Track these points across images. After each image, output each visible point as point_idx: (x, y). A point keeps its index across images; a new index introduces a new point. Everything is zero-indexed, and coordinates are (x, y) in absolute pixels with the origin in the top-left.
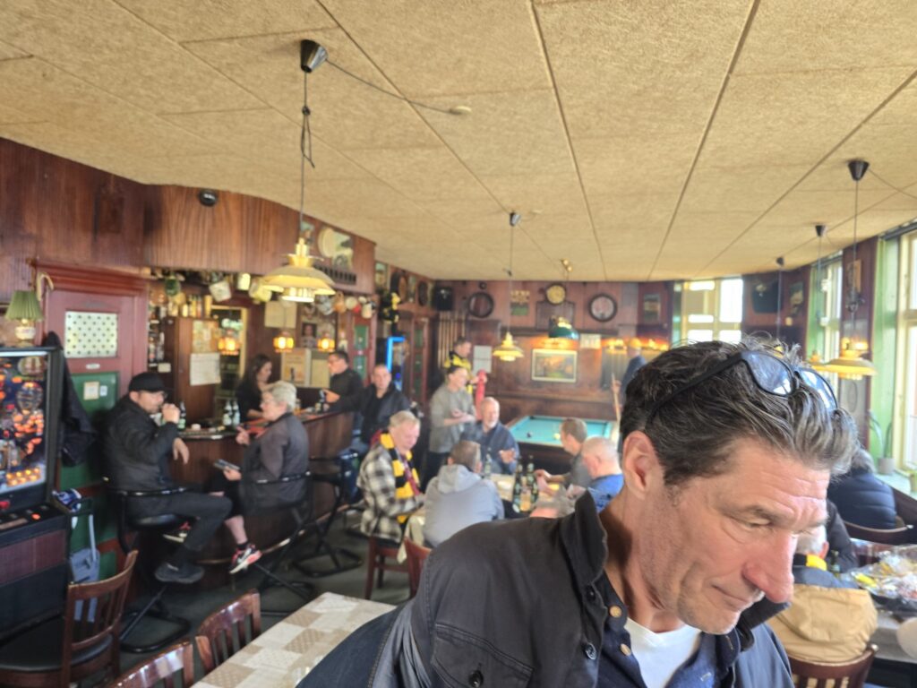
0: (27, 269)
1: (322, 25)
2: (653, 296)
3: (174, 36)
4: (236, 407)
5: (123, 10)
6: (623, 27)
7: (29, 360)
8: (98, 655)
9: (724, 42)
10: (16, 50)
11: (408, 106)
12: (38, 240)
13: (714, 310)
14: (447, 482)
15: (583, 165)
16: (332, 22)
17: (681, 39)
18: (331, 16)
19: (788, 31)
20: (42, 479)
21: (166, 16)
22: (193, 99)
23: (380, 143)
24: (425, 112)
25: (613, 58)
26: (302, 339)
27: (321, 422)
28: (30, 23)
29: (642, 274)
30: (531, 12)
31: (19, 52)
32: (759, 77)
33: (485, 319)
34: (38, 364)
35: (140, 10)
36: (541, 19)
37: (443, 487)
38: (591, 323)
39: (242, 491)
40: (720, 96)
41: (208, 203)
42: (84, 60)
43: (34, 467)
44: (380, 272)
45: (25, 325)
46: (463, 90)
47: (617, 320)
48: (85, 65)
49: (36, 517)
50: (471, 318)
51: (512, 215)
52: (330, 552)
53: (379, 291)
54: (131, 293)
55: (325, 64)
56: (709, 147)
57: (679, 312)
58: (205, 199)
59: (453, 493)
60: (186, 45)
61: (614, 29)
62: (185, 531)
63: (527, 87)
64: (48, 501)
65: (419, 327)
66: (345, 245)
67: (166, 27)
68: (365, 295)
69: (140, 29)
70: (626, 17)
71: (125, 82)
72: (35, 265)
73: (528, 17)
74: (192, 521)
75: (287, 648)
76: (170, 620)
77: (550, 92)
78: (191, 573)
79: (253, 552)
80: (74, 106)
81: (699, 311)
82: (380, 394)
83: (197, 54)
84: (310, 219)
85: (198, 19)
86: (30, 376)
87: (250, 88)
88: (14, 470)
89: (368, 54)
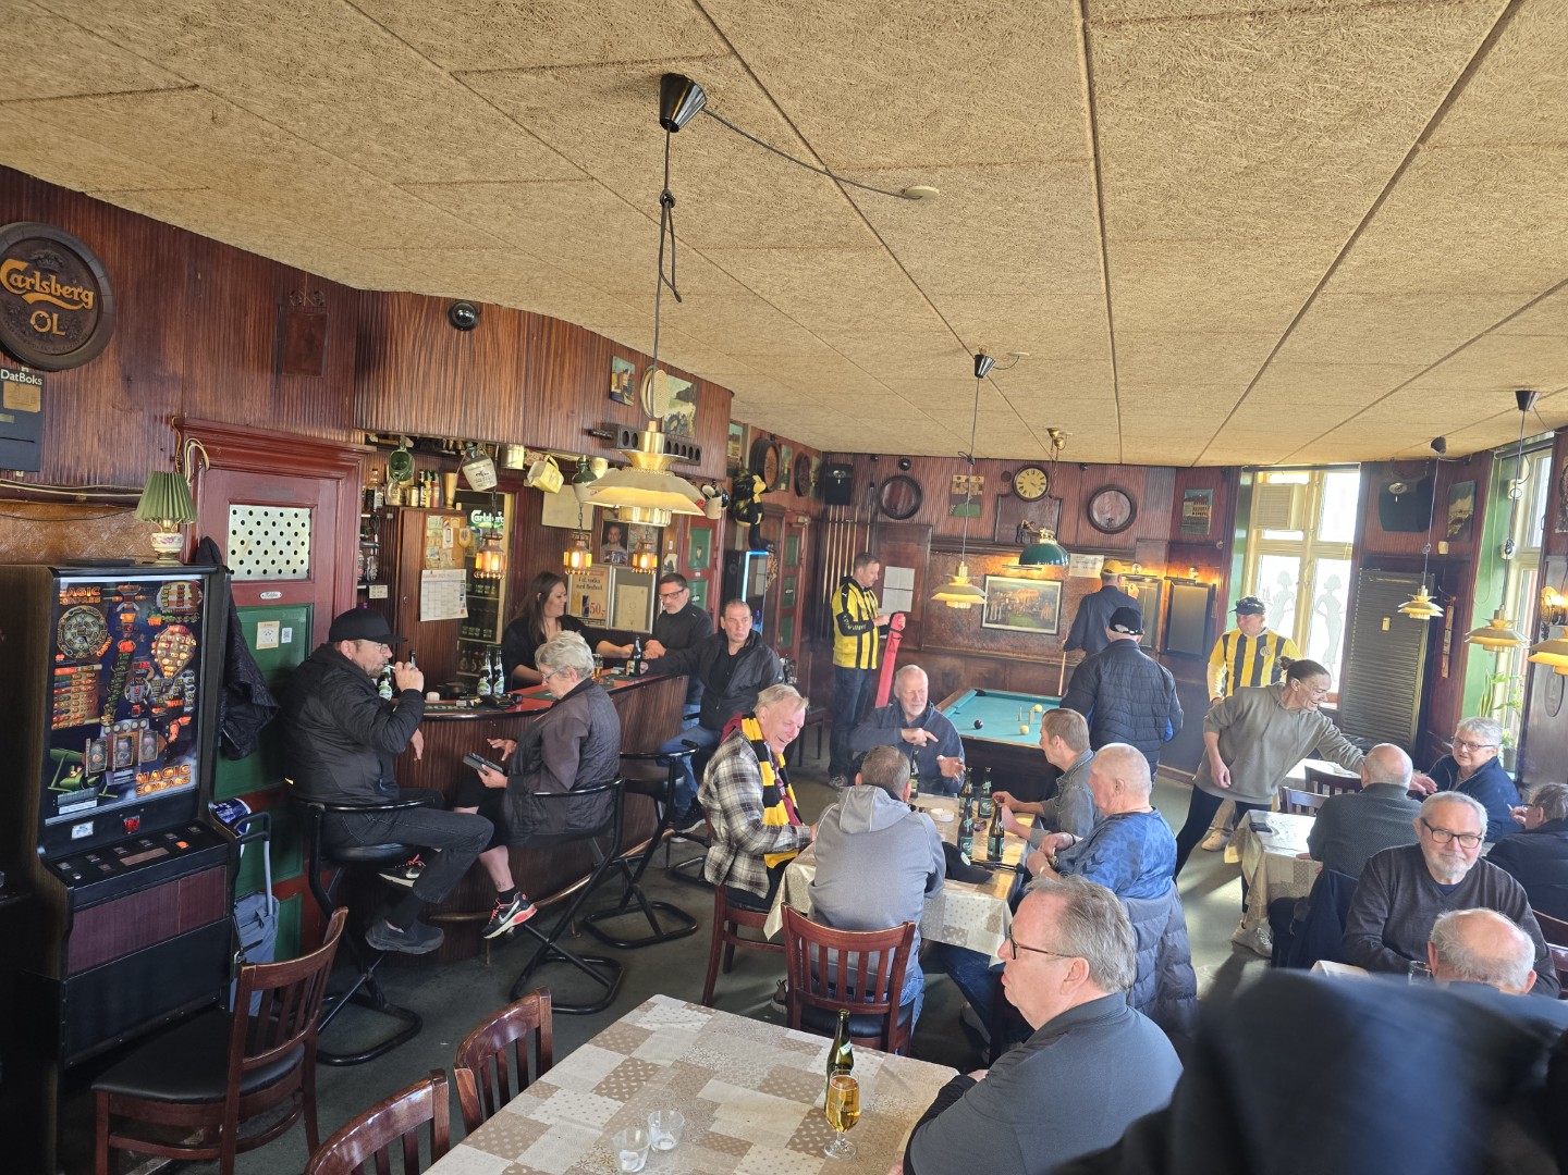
0: (168, 435)
1: (703, 50)
2: (1200, 493)
3: (442, 62)
4: (499, 667)
5: (362, 17)
6: (1242, 65)
7: (174, 588)
8: (282, 1076)
9: (1424, 93)
10: (169, 76)
11: (832, 182)
12: (186, 384)
13: (1309, 525)
14: (855, 814)
15: (1116, 284)
16: (723, 46)
17: (1345, 85)
18: (722, 36)
19: (1547, 77)
20: (192, 782)
21: (435, 29)
22: (462, 162)
23: (770, 239)
24: (855, 193)
25: (1213, 115)
26: (603, 549)
27: (635, 693)
28: (200, 34)
29: (1185, 456)
30: (1079, 35)
31: (174, 78)
32: (1471, 151)
33: (907, 521)
34: (188, 594)
35: (392, 20)
36: (1095, 47)
37: (847, 822)
38: (1088, 534)
39: (508, 807)
40: (1394, 180)
41: (463, 325)
42: (284, 95)
43: (179, 763)
44: (734, 438)
45: (168, 530)
46: (931, 159)
47: (1136, 531)
48: (286, 104)
49: (183, 845)
50: (881, 518)
51: (979, 359)
52: (643, 906)
53: (733, 472)
54: (334, 474)
55: (701, 115)
56: (1353, 260)
57: (1246, 525)
58: (460, 317)
59: (866, 832)
60: (462, 77)
61: (1225, 66)
62: (415, 868)
63: (1047, 157)
64: (200, 818)
65: (793, 532)
66: (683, 397)
67: (432, 47)
68: (713, 482)
69: (387, 50)
70: (1251, 47)
71: (350, 132)
72: (180, 426)
73: (1073, 43)
74: (426, 853)
75: (598, 1090)
76: (386, 1012)
77: (1088, 165)
78: (424, 937)
79: (521, 907)
80: (257, 166)
81: (1283, 524)
82: (733, 651)
83: (481, 91)
84: (631, 354)
85: (490, 36)
86: (175, 614)
87: (561, 148)
88: (147, 768)
89: (776, 97)
